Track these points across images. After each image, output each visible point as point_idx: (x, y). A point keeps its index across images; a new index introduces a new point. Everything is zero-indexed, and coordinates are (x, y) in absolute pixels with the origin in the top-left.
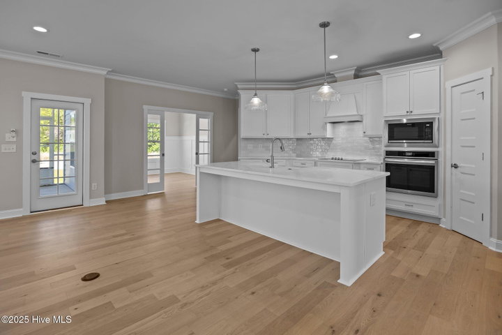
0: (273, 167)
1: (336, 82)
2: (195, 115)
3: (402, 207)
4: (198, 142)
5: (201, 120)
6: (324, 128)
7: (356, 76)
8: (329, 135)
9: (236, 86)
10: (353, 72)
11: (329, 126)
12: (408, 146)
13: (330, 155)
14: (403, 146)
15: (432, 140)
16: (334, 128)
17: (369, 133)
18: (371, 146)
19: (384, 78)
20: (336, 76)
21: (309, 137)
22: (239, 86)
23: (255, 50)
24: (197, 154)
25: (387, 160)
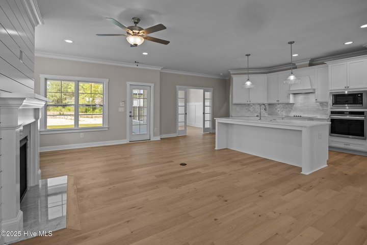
0: (260, 119)
1: (296, 68)
2: (202, 90)
3: (342, 146)
4: (204, 106)
5: (206, 93)
6: (288, 97)
7: (311, 65)
8: (291, 101)
9: (229, 72)
10: (308, 62)
11: (291, 96)
12: (349, 108)
13: (292, 114)
14: (345, 108)
15: (362, 104)
16: (295, 97)
17: (320, 100)
18: (321, 108)
19: (330, 66)
20: (296, 64)
21: (277, 102)
22: (231, 72)
23: (248, 55)
24: (204, 113)
25: (331, 116)
